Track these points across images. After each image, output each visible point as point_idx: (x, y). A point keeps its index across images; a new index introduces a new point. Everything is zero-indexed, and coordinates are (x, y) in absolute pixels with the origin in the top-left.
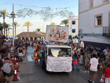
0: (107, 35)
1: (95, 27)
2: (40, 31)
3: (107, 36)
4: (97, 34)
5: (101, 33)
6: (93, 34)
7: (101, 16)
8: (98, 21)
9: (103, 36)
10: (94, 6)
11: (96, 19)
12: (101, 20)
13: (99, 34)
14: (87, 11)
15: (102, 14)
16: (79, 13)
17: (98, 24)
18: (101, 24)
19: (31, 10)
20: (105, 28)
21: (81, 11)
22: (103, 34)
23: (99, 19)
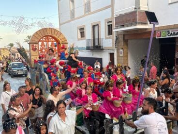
0: (91, 48)
1: (79, 40)
2: (14, 46)
3: (91, 50)
4: (80, 48)
5: (85, 46)
6: (77, 48)
7: (83, 28)
8: (81, 33)
9: (87, 49)
10: (76, 16)
11: (79, 31)
12: (84, 32)
13: (82, 48)
14: (69, 22)
15: (85, 25)
16: (60, 25)
17: (81, 37)
18: (84, 37)
20: (88, 41)
21: (61, 22)
22: (87, 47)
23: (82, 31)
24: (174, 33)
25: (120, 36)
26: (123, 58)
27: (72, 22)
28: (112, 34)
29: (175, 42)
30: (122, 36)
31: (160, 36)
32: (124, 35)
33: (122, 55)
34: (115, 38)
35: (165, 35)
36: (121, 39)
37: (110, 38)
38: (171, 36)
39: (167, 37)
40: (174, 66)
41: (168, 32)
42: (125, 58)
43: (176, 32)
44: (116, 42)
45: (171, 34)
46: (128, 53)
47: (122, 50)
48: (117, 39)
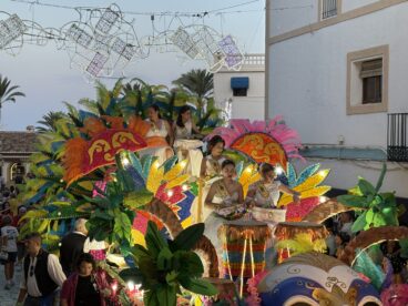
1: (351, 111)
4: (357, 150)
6: (342, 149)
7: (381, 59)
8: (365, 81)
9: (391, 159)
11: (355, 72)
12: (380, 77)
13: (368, 150)
14: (310, 29)
15: (385, 48)
16: (269, 42)
17: (366, 100)
18: (378, 99)
19: (15, 18)
20: (398, 120)
22: (392, 148)
23: (370, 74)
27: (326, 31)
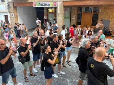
24: (43, 4)
25: (10, 3)
26: (14, 19)
28: (4, 2)
29: (43, 10)
30: (12, 4)
31: (36, 6)
32: (13, 3)
33: (13, 17)
34: (7, 5)
35: (38, 6)
36: (11, 5)
37: (3, 4)
38: (42, 6)
39: (39, 6)
40: (44, 23)
41: (40, 3)
42: (16, 19)
43: (44, 4)
44: (8, 7)
45: (41, 5)
46: (17, 15)
47: (13, 13)
48: (8, 5)
